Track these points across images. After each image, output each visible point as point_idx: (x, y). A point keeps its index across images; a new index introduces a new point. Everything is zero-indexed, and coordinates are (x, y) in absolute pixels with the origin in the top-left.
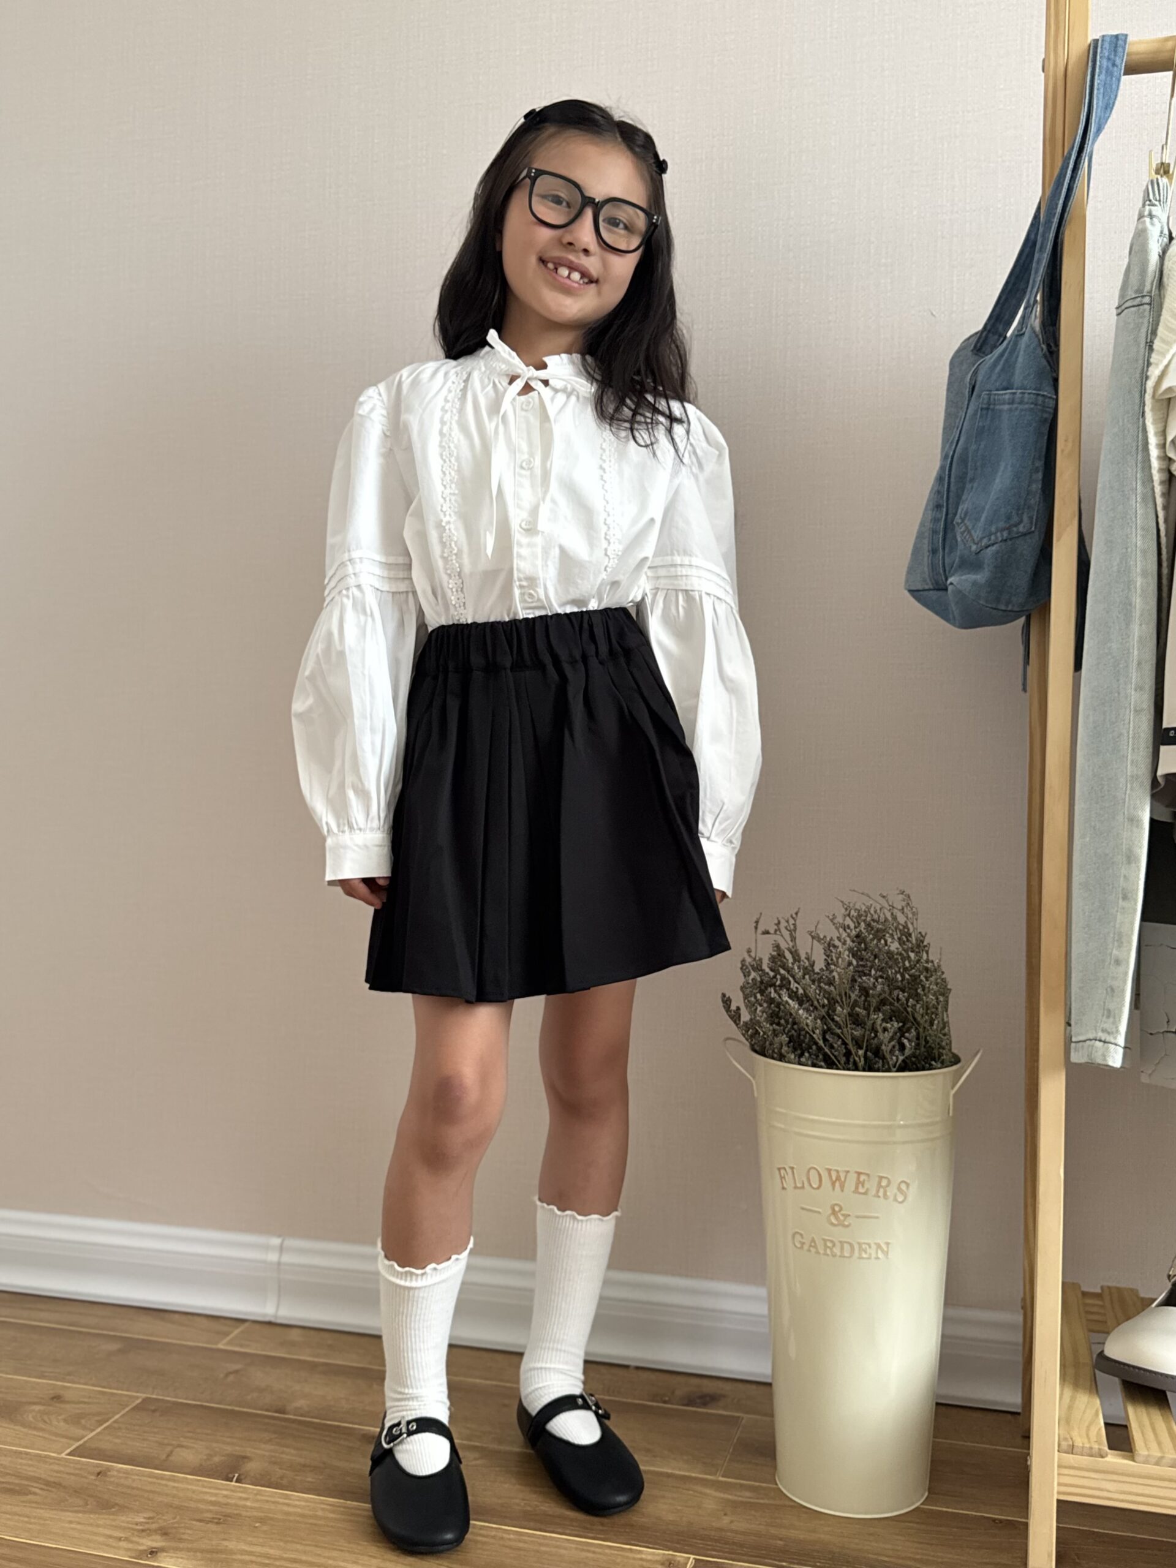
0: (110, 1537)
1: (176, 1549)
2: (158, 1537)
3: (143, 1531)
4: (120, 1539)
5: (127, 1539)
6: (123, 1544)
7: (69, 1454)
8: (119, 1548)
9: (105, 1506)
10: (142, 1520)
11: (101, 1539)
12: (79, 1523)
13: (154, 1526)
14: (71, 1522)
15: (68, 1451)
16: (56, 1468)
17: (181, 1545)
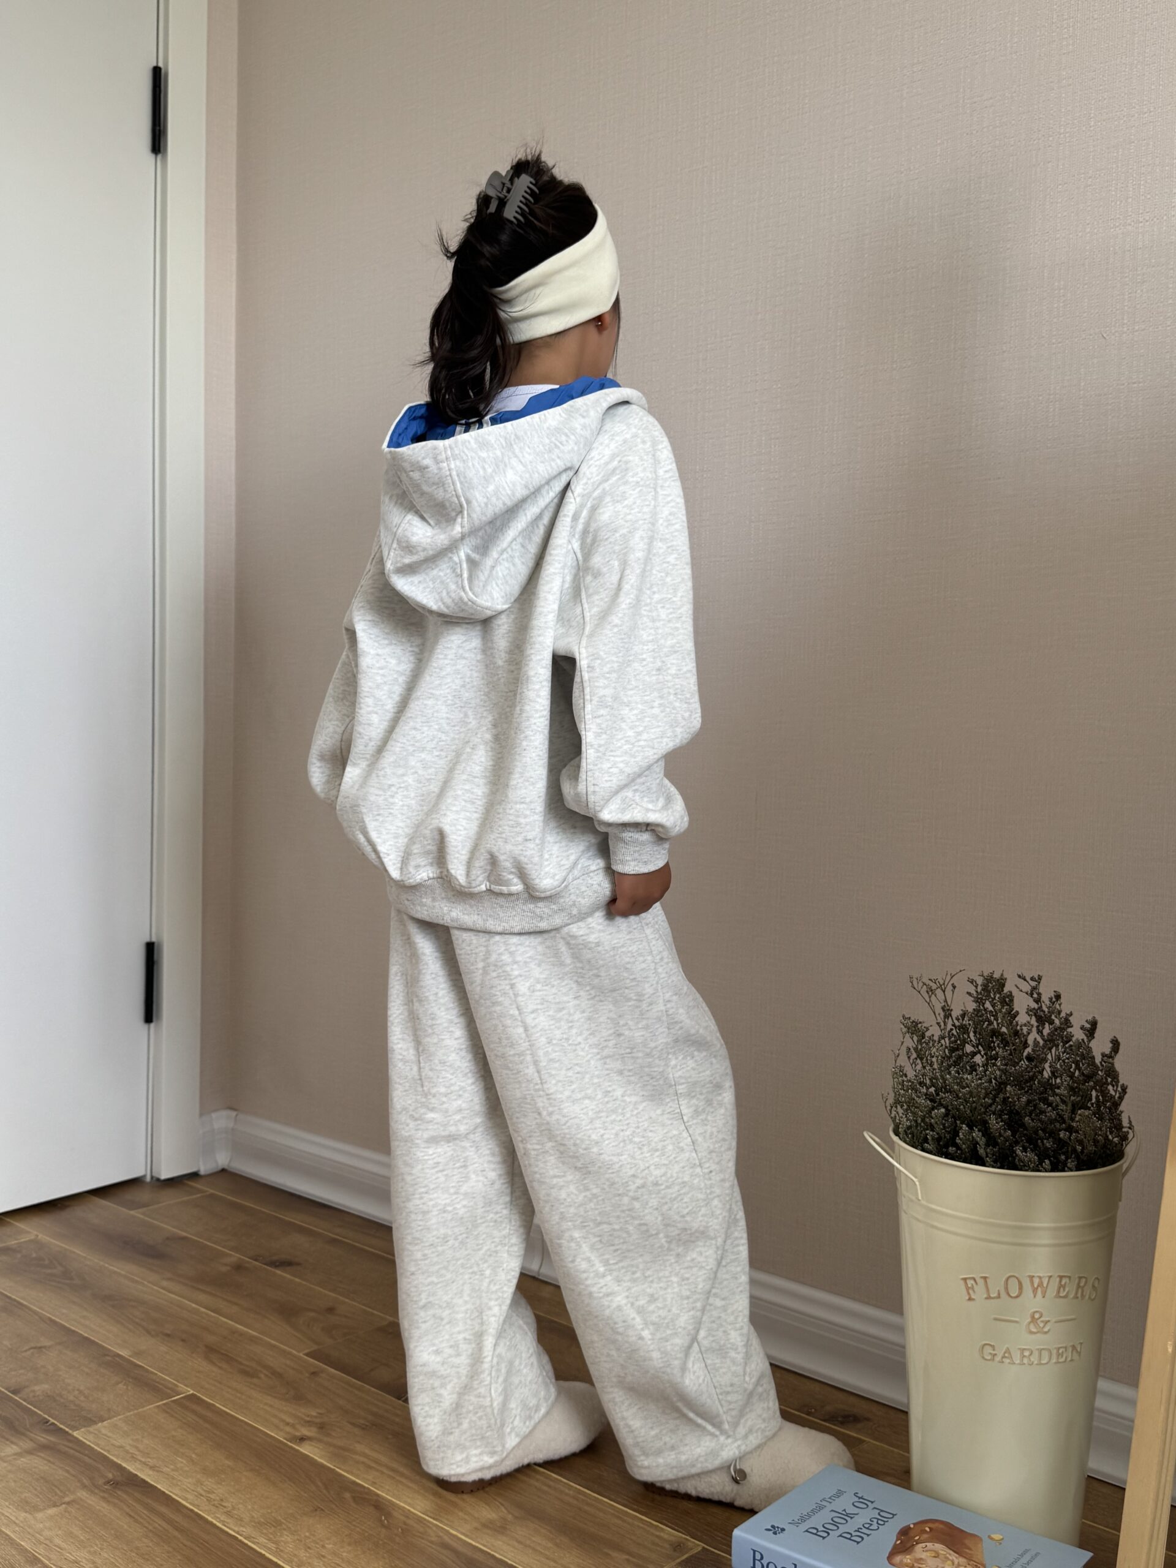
0: (283, 1421)
1: (320, 1441)
2: (314, 1429)
3: (309, 1422)
4: (288, 1424)
5: (293, 1426)
6: (288, 1429)
7: (307, 1355)
8: (281, 1430)
9: (299, 1398)
10: (314, 1414)
11: (276, 1421)
12: (271, 1406)
13: (318, 1420)
14: (266, 1404)
15: (307, 1351)
16: (288, 1362)
17: (326, 1439)
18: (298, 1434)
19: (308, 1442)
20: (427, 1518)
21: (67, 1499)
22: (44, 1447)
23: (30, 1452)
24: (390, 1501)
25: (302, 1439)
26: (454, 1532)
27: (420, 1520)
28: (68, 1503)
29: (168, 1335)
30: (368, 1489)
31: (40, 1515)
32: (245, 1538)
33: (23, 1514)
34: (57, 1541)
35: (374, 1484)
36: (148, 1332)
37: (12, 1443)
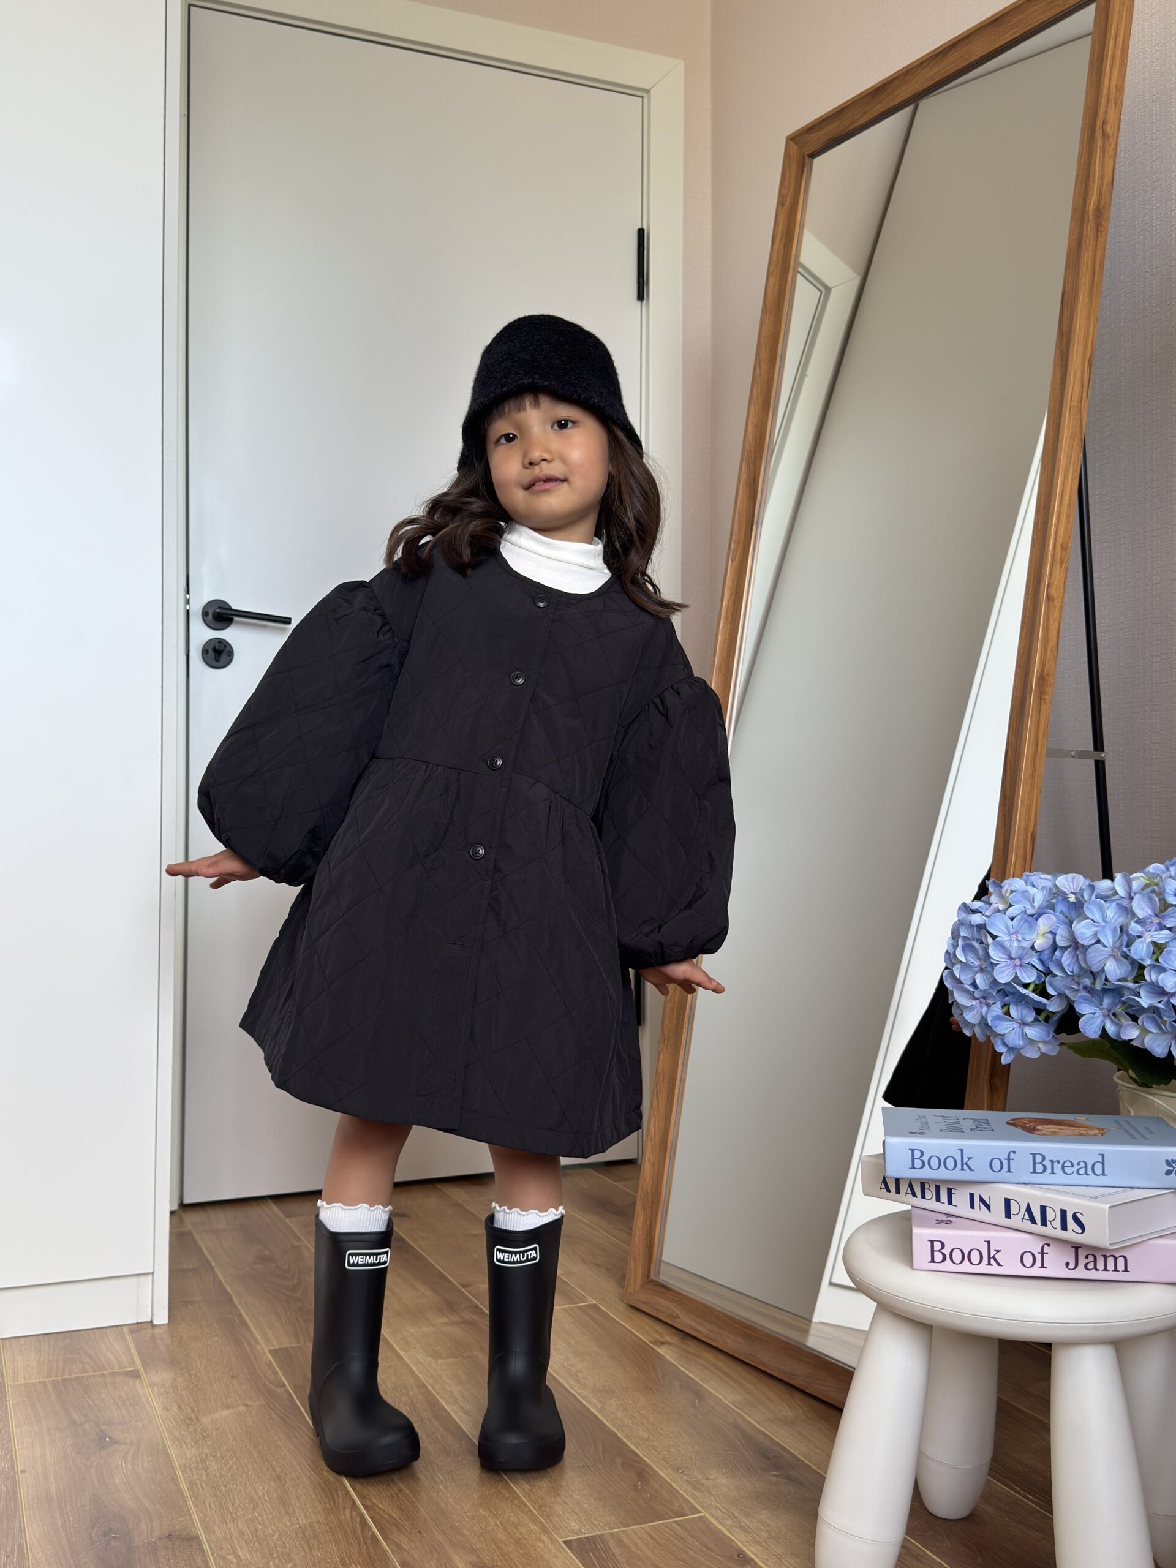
18: (662, 1340)
19: (667, 1346)
20: (734, 1407)
21: (465, 1355)
22: (465, 1322)
23: (454, 1324)
24: (708, 1391)
25: (662, 1343)
26: (749, 1419)
27: (726, 1407)
28: (464, 1357)
29: (597, 1265)
30: (697, 1382)
31: (440, 1361)
32: (582, 1397)
33: (430, 1359)
34: (445, 1378)
35: (703, 1379)
36: (584, 1261)
37: (446, 1316)
